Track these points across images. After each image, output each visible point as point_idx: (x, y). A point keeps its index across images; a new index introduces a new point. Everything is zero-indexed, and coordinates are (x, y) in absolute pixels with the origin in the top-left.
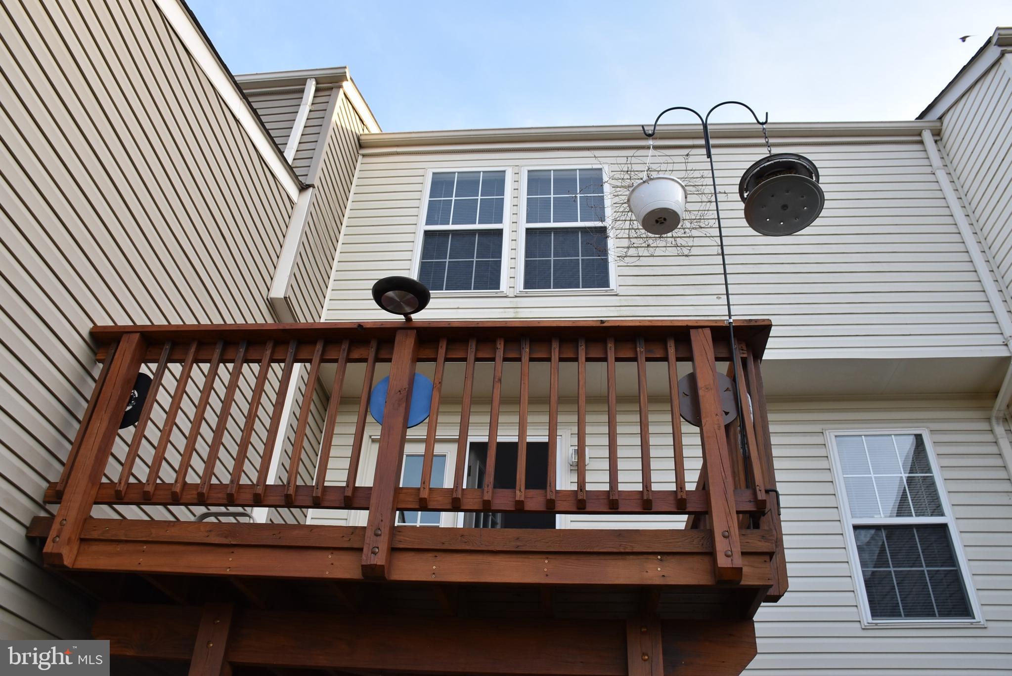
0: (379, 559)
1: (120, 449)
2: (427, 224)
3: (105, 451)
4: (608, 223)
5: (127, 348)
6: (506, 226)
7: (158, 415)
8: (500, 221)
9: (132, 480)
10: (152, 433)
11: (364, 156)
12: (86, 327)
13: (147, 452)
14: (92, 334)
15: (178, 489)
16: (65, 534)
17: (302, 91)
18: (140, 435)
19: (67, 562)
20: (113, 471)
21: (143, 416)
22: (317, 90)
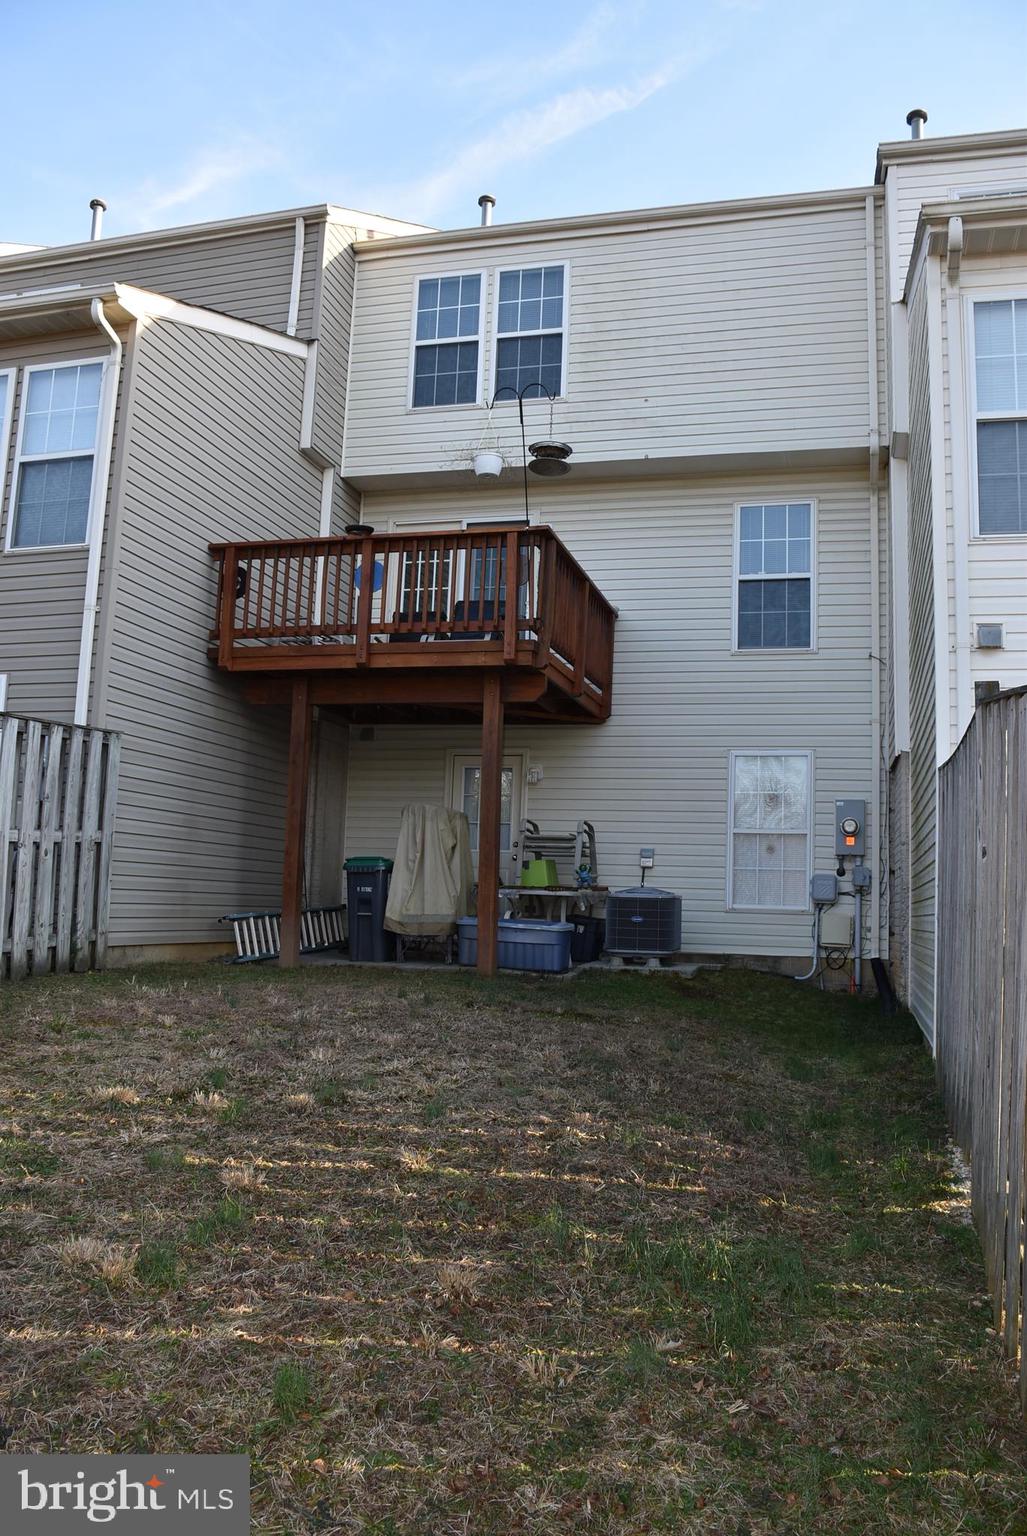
0: (363, 660)
1: (239, 613)
2: (417, 339)
3: (232, 617)
4: (564, 330)
5: (230, 554)
6: (480, 337)
7: (254, 585)
8: (476, 333)
9: (249, 627)
10: (253, 596)
11: (360, 262)
12: (205, 546)
13: (253, 608)
14: (209, 548)
15: (271, 630)
16: (226, 657)
17: (294, 228)
18: (247, 601)
19: (230, 669)
20: (239, 625)
21: (247, 589)
22: (306, 226)
